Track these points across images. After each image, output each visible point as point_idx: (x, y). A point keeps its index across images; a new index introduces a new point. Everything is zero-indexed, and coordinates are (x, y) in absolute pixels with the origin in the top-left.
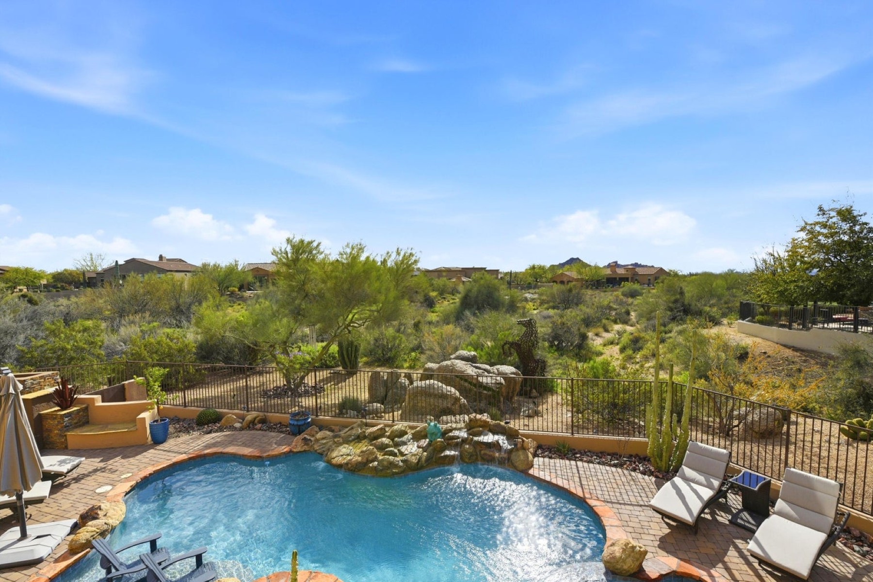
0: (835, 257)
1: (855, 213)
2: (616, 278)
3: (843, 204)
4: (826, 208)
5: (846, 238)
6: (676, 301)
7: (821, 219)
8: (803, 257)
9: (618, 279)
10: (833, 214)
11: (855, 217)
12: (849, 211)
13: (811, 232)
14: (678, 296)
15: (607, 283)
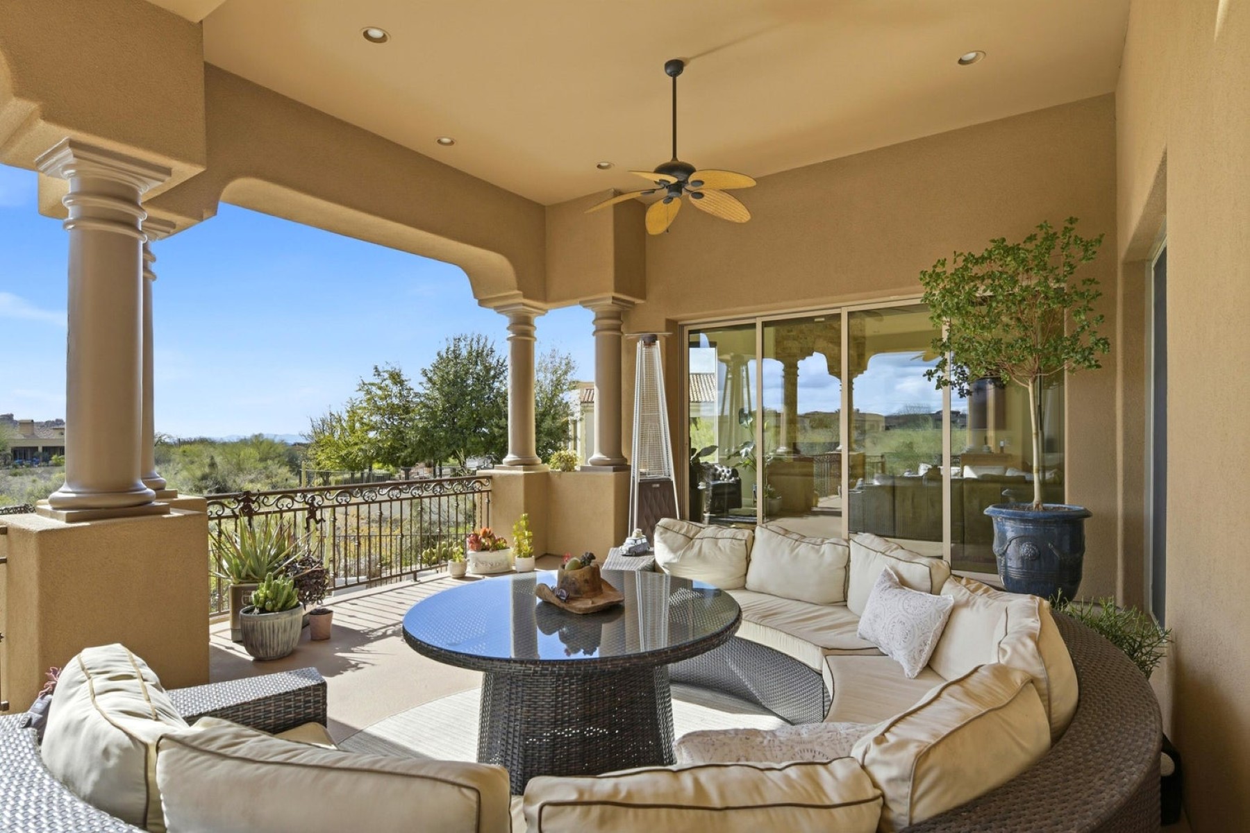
0: (389, 419)
1: (403, 378)
2: (36, 448)
3: (394, 365)
4: (380, 369)
5: (396, 401)
6: (204, 477)
7: (377, 380)
8: (362, 418)
9: (40, 450)
10: (386, 376)
11: (403, 381)
12: (399, 375)
13: (369, 392)
14: (207, 470)
15: (15, 458)
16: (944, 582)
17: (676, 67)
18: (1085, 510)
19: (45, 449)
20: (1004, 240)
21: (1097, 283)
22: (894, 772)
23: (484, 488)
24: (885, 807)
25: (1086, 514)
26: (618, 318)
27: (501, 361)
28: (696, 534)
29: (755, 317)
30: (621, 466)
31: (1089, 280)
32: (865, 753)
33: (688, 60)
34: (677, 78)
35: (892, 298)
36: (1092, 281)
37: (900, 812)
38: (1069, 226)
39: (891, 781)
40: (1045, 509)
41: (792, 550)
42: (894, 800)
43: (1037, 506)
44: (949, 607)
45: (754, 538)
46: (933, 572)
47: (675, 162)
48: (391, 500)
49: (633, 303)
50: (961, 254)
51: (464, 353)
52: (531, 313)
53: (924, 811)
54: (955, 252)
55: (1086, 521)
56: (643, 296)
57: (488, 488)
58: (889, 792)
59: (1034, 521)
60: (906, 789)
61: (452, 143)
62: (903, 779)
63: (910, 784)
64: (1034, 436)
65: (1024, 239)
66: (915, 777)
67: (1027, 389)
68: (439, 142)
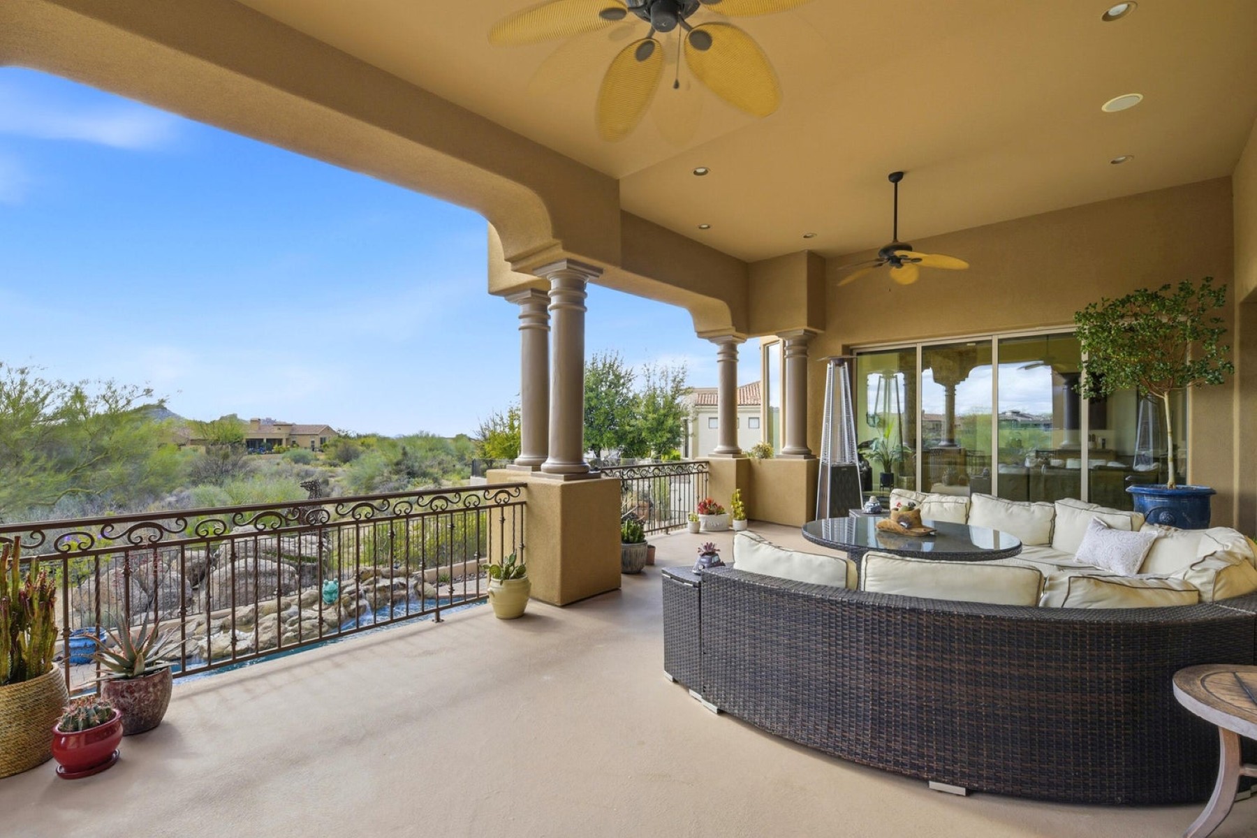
2: (262, 440)
9: (265, 441)
15: (248, 446)
16: (1141, 526)
17: (896, 177)
18: (1211, 489)
19: (268, 440)
20: (1146, 290)
21: (1222, 321)
22: (1204, 579)
23: (704, 470)
24: (1200, 595)
25: (1212, 492)
26: (805, 345)
27: (629, 371)
28: (924, 499)
29: (916, 343)
30: (811, 456)
31: (1215, 319)
32: (1185, 575)
33: (906, 172)
34: (898, 183)
35: (1037, 328)
36: (1217, 320)
37: (1207, 597)
38: (1206, 284)
39: (1202, 584)
40: (1177, 488)
41: (1007, 510)
42: (1204, 592)
43: (1171, 486)
44: (1154, 538)
45: (971, 502)
46: (1134, 520)
47: (896, 244)
48: (655, 477)
49: (816, 333)
50: (1108, 300)
51: (600, 366)
52: (736, 341)
53: (1218, 596)
54: (1103, 299)
55: (1212, 498)
56: (824, 328)
57: (707, 470)
58: (1202, 589)
59: (1169, 496)
60: (1210, 587)
61: (709, 227)
62: (1209, 583)
63: (1213, 585)
64: (1169, 435)
65: (1160, 287)
66: (1216, 581)
67: (1163, 400)
68: (700, 228)
